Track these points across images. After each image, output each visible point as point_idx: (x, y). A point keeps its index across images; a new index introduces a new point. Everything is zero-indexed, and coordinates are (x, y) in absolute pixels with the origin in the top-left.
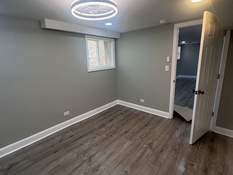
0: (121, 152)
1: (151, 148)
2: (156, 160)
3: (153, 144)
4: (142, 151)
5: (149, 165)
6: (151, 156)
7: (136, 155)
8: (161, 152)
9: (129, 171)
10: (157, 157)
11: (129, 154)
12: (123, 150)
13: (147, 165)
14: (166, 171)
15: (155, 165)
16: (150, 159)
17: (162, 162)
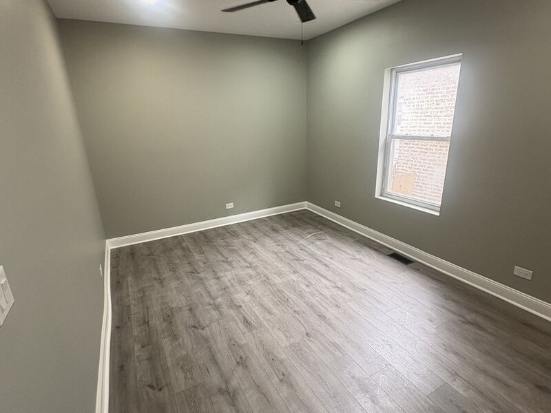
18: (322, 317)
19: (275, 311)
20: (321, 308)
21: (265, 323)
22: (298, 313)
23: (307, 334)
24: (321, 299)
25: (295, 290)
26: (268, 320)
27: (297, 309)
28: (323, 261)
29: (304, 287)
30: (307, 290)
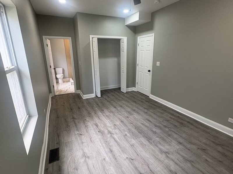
18: (122, 122)
19: (141, 125)
20: (121, 124)
21: (143, 120)
22: (131, 123)
23: (128, 117)
24: (121, 128)
25: (132, 133)
26: (142, 121)
27: (131, 124)
28: (111, 157)
29: (128, 135)
30: (126, 133)
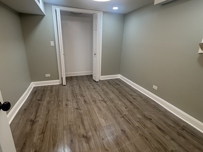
0: (98, 115)
1: (83, 136)
2: (70, 129)
3: (86, 143)
4: (87, 127)
5: (72, 122)
6: (76, 129)
7: (87, 121)
8: (72, 141)
9: (80, 111)
10: (71, 132)
11: (91, 117)
12: (98, 116)
13: (73, 121)
14: (58, 127)
15: (68, 125)
16: (75, 127)
17: (65, 132)
